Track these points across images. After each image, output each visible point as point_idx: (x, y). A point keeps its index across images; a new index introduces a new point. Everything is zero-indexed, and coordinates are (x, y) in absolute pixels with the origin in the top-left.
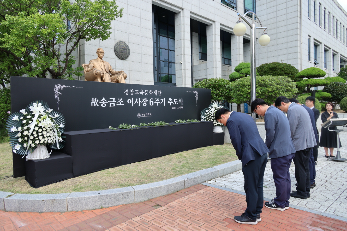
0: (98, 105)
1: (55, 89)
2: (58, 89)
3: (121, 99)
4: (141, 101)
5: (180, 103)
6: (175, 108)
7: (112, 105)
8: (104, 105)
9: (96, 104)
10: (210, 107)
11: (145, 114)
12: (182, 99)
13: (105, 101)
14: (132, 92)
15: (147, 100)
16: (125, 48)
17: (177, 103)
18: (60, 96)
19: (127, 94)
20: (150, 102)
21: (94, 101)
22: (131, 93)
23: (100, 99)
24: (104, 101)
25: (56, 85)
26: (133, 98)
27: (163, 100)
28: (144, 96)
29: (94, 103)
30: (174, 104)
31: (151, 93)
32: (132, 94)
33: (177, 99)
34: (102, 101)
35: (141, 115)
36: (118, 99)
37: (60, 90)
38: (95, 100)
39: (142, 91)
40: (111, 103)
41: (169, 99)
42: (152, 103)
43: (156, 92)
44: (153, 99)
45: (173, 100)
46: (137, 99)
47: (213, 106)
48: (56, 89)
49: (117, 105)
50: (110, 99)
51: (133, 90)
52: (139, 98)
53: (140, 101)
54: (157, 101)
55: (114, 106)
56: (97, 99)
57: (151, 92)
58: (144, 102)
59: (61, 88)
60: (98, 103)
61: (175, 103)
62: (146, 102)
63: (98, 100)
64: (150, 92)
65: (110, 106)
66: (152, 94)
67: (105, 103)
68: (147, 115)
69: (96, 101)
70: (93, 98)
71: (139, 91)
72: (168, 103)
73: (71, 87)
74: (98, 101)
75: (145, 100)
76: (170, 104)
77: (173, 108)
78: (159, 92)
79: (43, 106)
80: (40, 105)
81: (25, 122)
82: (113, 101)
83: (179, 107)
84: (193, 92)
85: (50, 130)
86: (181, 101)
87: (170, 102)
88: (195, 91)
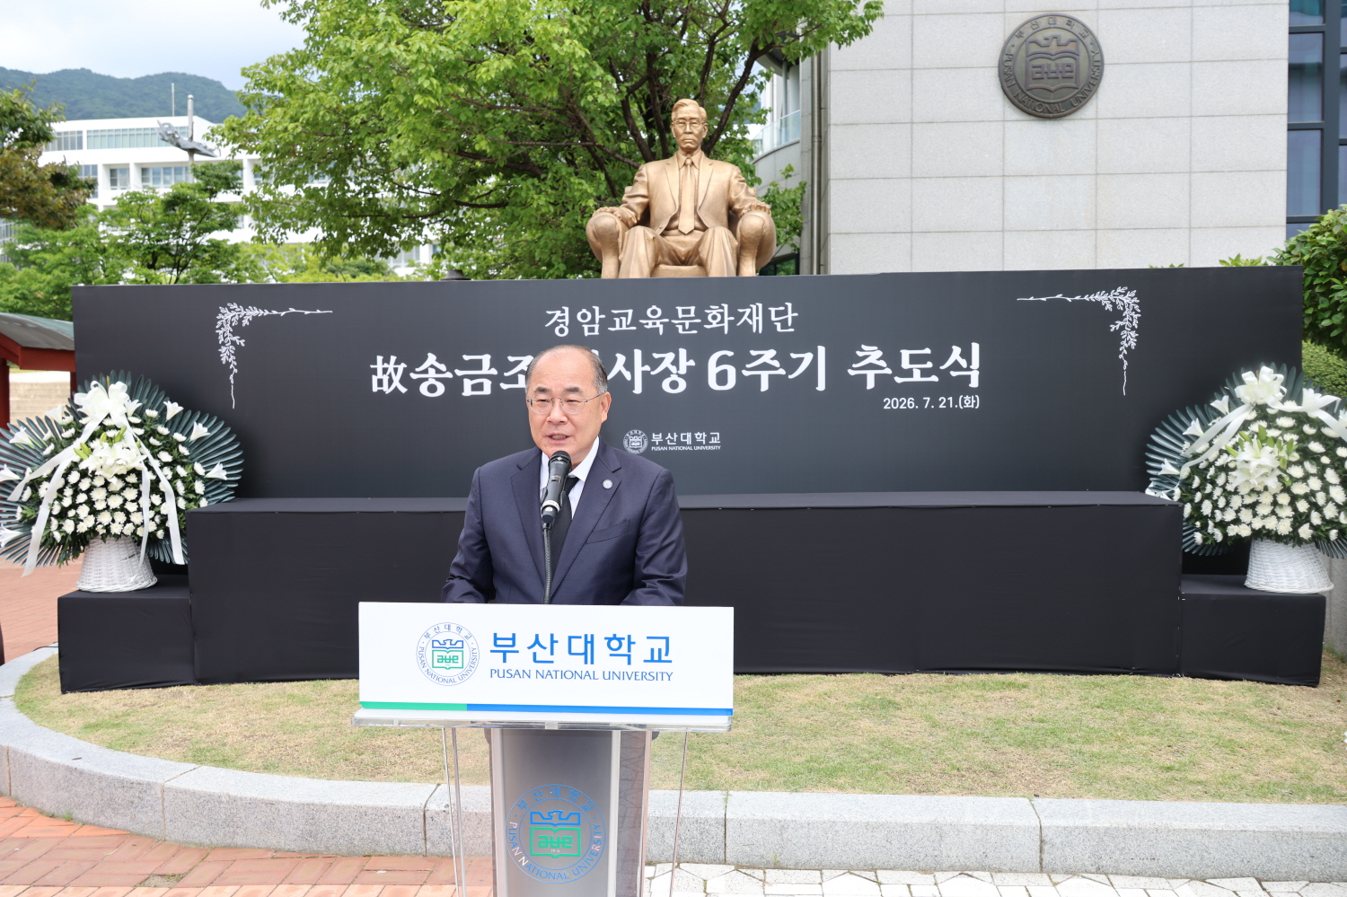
0: (403, 390)
1: (219, 323)
2: (231, 322)
4: (647, 368)
5: (954, 374)
6: (910, 403)
7: (479, 387)
8: (432, 388)
9: (396, 383)
10: (1220, 404)
11: (678, 438)
12: (975, 347)
13: (438, 371)
14: (593, 321)
15: (692, 363)
16: (1071, 47)
17: (925, 373)
18: (239, 352)
20: (713, 370)
21: (385, 371)
22: (586, 327)
23: (414, 361)
24: (432, 372)
25: (225, 306)
27: (808, 357)
28: (671, 341)
29: (385, 379)
30: (898, 380)
31: (722, 321)
32: (591, 330)
33: (927, 351)
34: (426, 371)
35: (650, 438)
36: (511, 359)
37: (238, 330)
38: (391, 367)
39: (654, 312)
40: (472, 377)
41: (860, 354)
42: (722, 378)
43: (754, 316)
44: (730, 354)
45: (892, 358)
46: (621, 359)
47: (1240, 391)
48: (222, 326)
49: (504, 386)
50: (466, 358)
51: (597, 309)
52: (638, 354)
53: (639, 368)
54: (765, 367)
55: (487, 390)
56: (397, 362)
57: (718, 317)
58: (667, 373)
59: (240, 320)
60: (405, 380)
61: (909, 373)
62: (683, 371)
63: (403, 366)
64: (714, 317)
65: (467, 392)
66: (726, 325)
67: (437, 379)
68: (689, 441)
69: (396, 370)
70: (380, 359)
71: (640, 314)
72: (851, 372)
73: (283, 314)
74: (406, 372)
76: (871, 384)
77: (890, 403)
78: (778, 314)
79: (132, 394)
80: (119, 389)
81: (47, 451)
82: (480, 367)
83: (948, 402)
84: (1086, 298)
85: (127, 485)
86: (964, 363)
87: (871, 366)
88: (1109, 292)
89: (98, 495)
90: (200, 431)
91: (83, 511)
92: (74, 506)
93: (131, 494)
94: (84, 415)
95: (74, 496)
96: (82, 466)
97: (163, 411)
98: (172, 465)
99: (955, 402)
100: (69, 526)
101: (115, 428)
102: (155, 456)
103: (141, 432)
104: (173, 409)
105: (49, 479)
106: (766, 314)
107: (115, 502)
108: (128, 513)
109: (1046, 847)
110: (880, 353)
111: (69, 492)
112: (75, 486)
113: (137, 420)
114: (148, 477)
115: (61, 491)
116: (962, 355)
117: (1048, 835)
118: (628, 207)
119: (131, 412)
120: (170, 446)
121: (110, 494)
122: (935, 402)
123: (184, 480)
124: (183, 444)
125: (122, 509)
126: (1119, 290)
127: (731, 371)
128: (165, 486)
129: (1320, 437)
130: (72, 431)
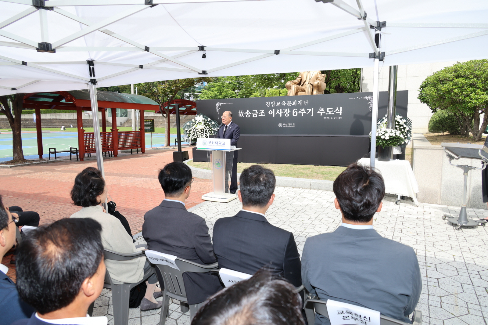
0: (243, 116)
1: (217, 105)
3: (263, 111)
4: (282, 112)
5: (337, 113)
6: (328, 118)
7: (255, 116)
8: (248, 116)
9: (242, 115)
11: (287, 124)
12: (341, 108)
13: (249, 113)
14: (273, 104)
15: (290, 111)
17: (331, 113)
18: (219, 110)
19: (268, 106)
20: (294, 112)
21: (241, 113)
23: (245, 111)
24: (248, 113)
25: (217, 103)
26: (274, 110)
27: (310, 110)
28: (286, 107)
29: (241, 114)
30: (326, 114)
31: (295, 104)
32: (273, 105)
33: (332, 108)
34: (247, 113)
35: (283, 124)
36: (260, 111)
37: (219, 107)
38: (242, 112)
39: (284, 102)
40: (254, 114)
41: (319, 109)
42: (295, 114)
43: (301, 102)
44: (297, 109)
45: (325, 110)
46: (278, 110)
49: (259, 115)
50: (253, 111)
51: (274, 102)
52: (281, 110)
53: (281, 112)
54: (303, 112)
55: (256, 116)
58: (286, 113)
59: (219, 105)
60: (244, 115)
61: (329, 113)
62: (288, 112)
64: (294, 103)
65: (253, 116)
66: (296, 104)
68: (289, 125)
70: (240, 111)
71: (281, 103)
72: (318, 112)
73: (226, 104)
74: (244, 113)
75: (287, 111)
76: (321, 115)
77: (325, 118)
78: (305, 102)
79: (203, 117)
80: (201, 116)
81: (191, 126)
82: (255, 112)
83: (336, 118)
84: (363, 98)
85: (202, 131)
86: (339, 111)
87: (322, 111)
88: (368, 97)
89: (198, 133)
90: (213, 123)
91: (196, 135)
92: (195, 134)
93: (202, 132)
94: (196, 120)
95: (195, 133)
96: (196, 128)
97: (208, 120)
98: (209, 128)
99: (337, 118)
100: (194, 137)
101: (201, 122)
102: (206, 127)
103: (204, 123)
104: (209, 119)
105: (192, 130)
106: (303, 102)
107: (200, 134)
108: (202, 136)
109: (311, 185)
110: (323, 109)
111: (194, 132)
112: (195, 131)
113: (204, 121)
114: (205, 130)
115: (193, 132)
116: (338, 109)
117: (311, 183)
118: (297, 80)
119: (203, 120)
120: (209, 125)
121: (199, 132)
122: (333, 118)
123: (210, 131)
124: (211, 125)
125: (201, 135)
126: (370, 96)
127: (297, 112)
128: (207, 131)
129: (398, 125)
130: (195, 123)
